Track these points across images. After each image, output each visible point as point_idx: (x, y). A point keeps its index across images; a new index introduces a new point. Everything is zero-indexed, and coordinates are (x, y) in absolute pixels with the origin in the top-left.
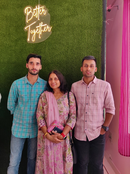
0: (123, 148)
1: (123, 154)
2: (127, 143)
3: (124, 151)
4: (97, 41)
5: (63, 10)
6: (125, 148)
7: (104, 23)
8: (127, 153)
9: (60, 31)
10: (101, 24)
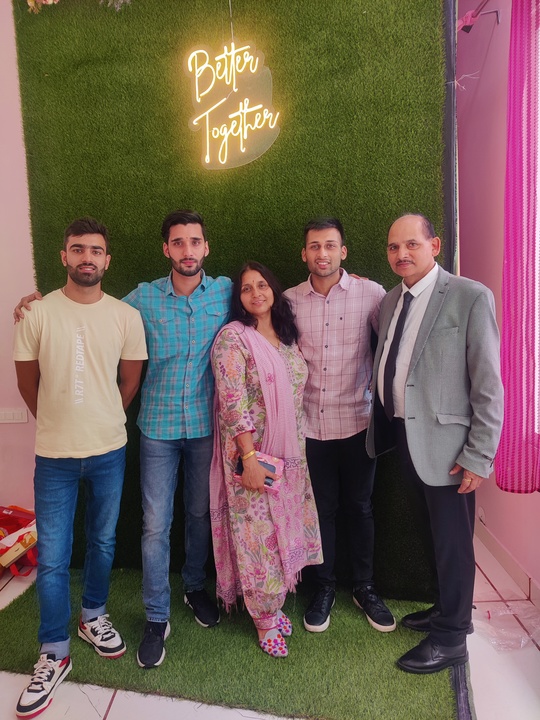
0: (509, 469)
1: (509, 487)
2: (520, 456)
3: (513, 478)
4: (429, 149)
5: (312, 52)
6: (513, 470)
7: (448, 88)
8: (520, 485)
9: (306, 124)
10: (441, 90)
